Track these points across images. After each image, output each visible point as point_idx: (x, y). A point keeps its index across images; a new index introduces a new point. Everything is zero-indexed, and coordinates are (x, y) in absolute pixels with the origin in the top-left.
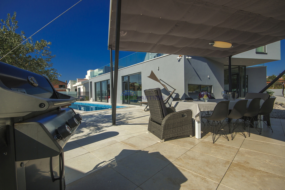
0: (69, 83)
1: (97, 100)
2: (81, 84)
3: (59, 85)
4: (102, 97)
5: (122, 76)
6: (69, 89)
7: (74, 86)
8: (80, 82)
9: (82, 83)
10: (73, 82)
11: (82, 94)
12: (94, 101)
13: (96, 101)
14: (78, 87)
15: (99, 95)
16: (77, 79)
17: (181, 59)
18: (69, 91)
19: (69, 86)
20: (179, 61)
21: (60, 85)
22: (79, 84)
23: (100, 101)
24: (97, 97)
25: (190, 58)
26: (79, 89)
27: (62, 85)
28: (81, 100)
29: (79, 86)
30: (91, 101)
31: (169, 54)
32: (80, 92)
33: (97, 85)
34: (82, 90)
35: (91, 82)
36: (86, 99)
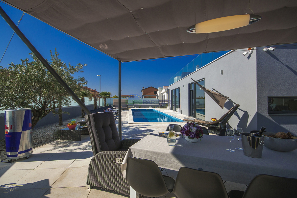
0: (158, 90)
2: (164, 91)
3: (154, 92)
5: (189, 84)
7: (161, 93)
8: (164, 89)
10: (161, 89)
13: (172, 109)
17: (251, 53)
20: (249, 57)
25: (271, 49)
31: (232, 50)
34: (166, 97)
35: (169, 90)
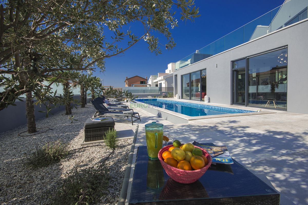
0: (150, 79)
1: (184, 98)
3: (140, 81)
4: (192, 93)
5: (232, 61)
6: (150, 85)
7: (155, 81)
8: (162, 77)
9: (163, 77)
10: (154, 77)
11: (163, 90)
12: (180, 99)
13: (182, 98)
14: (159, 83)
15: (186, 91)
16: (158, 74)
18: (150, 86)
19: (150, 82)
21: (142, 81)
22: (161, 79)
23: (189, 98)
24: (184, 93)
26: (161, 84)
27: (143, 81)
28: (164, 97)
29: (160, 81)
30: (176, 99)
32: (161, 88)
33: (184, 78)
34: (163, 86)
35: (176, 76)
36: (168, 96)
